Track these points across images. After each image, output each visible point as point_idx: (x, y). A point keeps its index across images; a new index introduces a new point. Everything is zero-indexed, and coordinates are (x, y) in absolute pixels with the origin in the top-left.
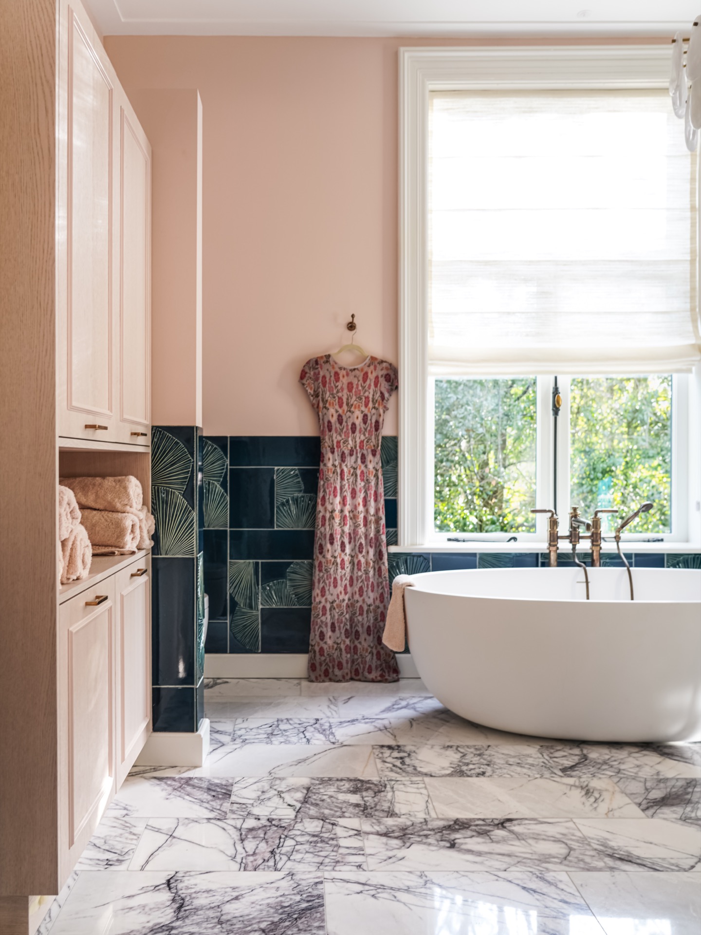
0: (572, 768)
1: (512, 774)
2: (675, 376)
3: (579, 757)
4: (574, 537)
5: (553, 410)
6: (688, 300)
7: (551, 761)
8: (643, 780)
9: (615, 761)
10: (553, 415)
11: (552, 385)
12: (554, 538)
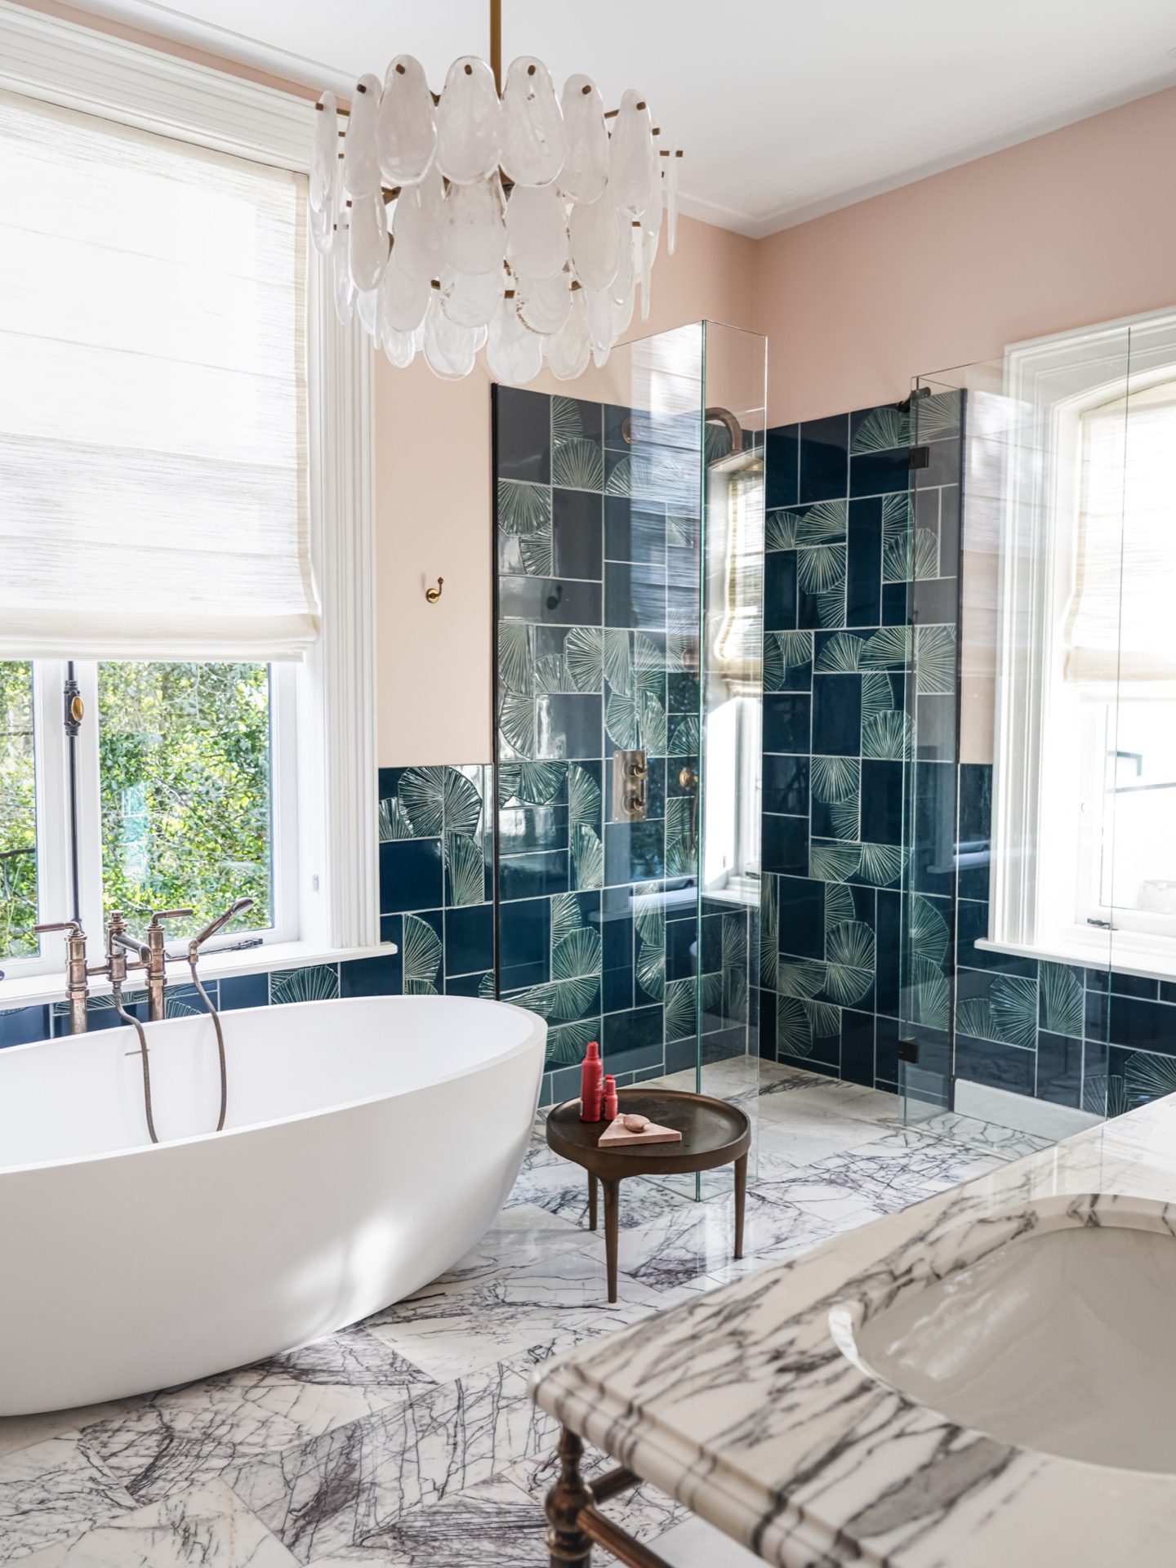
0: (148, 1474)
1: (32, 1540)
2: (275, 666)
3: (158, 1437)
4: (115, 967)
5: (66, 724)
6: (295, 539)
7: (106, 1471)
8: (276, 1459)
9: (223, 1423)
10: (67, 734)
11: (64, 676)
12: (80, 972)
